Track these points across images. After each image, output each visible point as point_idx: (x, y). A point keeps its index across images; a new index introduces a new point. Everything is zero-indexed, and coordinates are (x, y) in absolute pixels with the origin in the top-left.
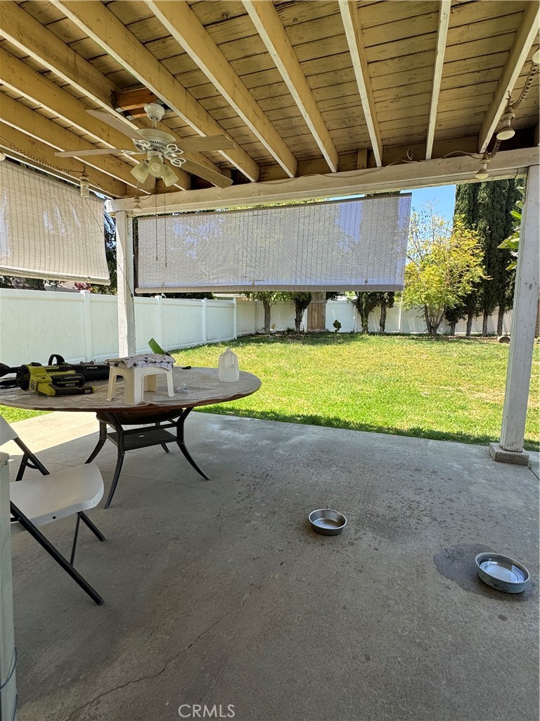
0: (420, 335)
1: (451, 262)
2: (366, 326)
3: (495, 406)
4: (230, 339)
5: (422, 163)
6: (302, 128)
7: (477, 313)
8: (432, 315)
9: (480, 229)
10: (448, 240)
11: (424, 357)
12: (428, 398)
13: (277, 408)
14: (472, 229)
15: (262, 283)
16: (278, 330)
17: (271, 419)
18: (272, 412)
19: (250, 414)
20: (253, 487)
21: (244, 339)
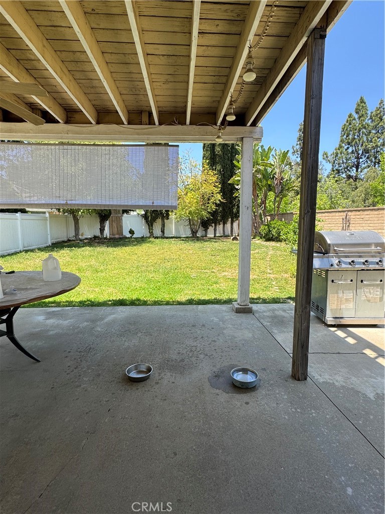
0: (187, 237)
1: (202, 190)
2: (152, 232)
3: (233, 280)
4: (45, 245)
5: (184, 127)
6: (100, 89)
7: (219, 223)
8: (194, 224)
9: (218, 171)
10: (200, 177)
11: (191, 252)
12: (195, 279)
13: (92, 297)
14: (213, 170)
15: (74, 202)
16: (86, 237)
17: (88, 305)
18: (88, 301)
19: (70, 304)
20: (79, 360)
21: (58, 245)
